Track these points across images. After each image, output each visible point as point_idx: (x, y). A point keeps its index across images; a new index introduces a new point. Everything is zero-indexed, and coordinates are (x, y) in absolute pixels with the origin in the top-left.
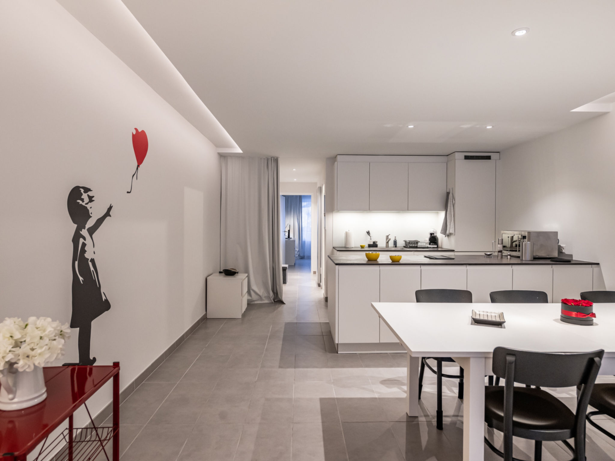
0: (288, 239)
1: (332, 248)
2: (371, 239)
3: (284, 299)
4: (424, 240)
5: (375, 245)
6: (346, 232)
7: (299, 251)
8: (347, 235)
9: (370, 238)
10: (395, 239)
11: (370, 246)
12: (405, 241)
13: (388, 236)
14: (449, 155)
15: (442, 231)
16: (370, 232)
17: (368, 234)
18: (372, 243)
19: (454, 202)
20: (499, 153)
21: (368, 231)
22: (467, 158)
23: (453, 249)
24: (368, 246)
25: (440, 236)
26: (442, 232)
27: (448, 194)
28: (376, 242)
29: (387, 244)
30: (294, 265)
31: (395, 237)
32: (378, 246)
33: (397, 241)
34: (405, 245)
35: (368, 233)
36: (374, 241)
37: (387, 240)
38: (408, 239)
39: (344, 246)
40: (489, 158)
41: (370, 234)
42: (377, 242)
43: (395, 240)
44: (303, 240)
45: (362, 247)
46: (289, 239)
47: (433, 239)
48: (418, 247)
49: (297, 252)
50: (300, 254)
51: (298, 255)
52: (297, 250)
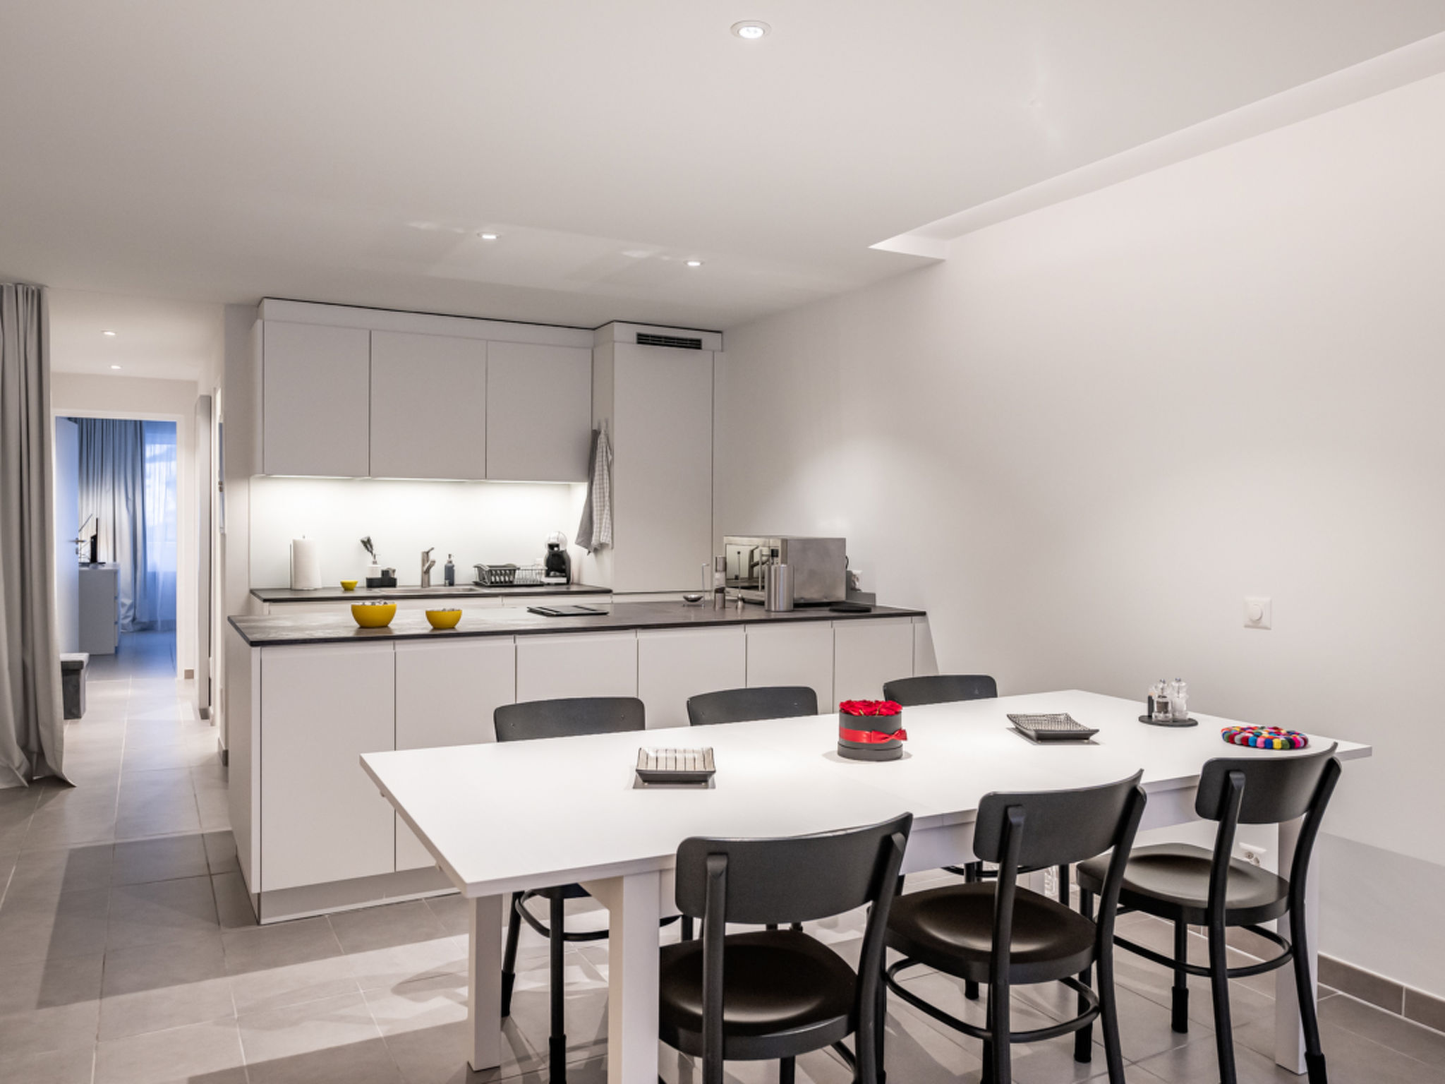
0: (91, 565)
1: (246, 591)
2: (375, 563)
3: (68, 770)
4: (532, 562)
5: (387, 580)
6: (295, 542)
7: (133, 606)
8: (297, 549)
9: (371, 559)
10: (450, 562)
11: (371, 583)
12: (479, 568)
13: (428, 553)
14: (599, 327)
15: (577, 539)
16: (373, 542)
17: (368, 550)
18: (379, 575)
19: (610, 457)
20: (720, 335)
21: (366, 540)
22: (643, 339)
23: (608, 587)
24: (365, 584)
25: (575, 552)
26: (580, 540)
27: (596, 434)
28: (391, 572)
29: (427, 576)
30: (113, 651)
31: (450, 556)
32: (398, 583)
33: (455, 568)
34: (478, 580)
35: (367, 544)
36: (385, 568)
37: (423, 565)
38: (487, 562)
39: (289, 587)
40: (696, 344)
41: (371, 546)
42: (394, 571)
43: (450, 565)
44: (149, 569)
45: (347, 587)
46: (95, 568)
47: (557, 562)
48: (515, 583)
49: (126, 608)
50: (138, 616)
51: (130, 619)
52: (128, 602)
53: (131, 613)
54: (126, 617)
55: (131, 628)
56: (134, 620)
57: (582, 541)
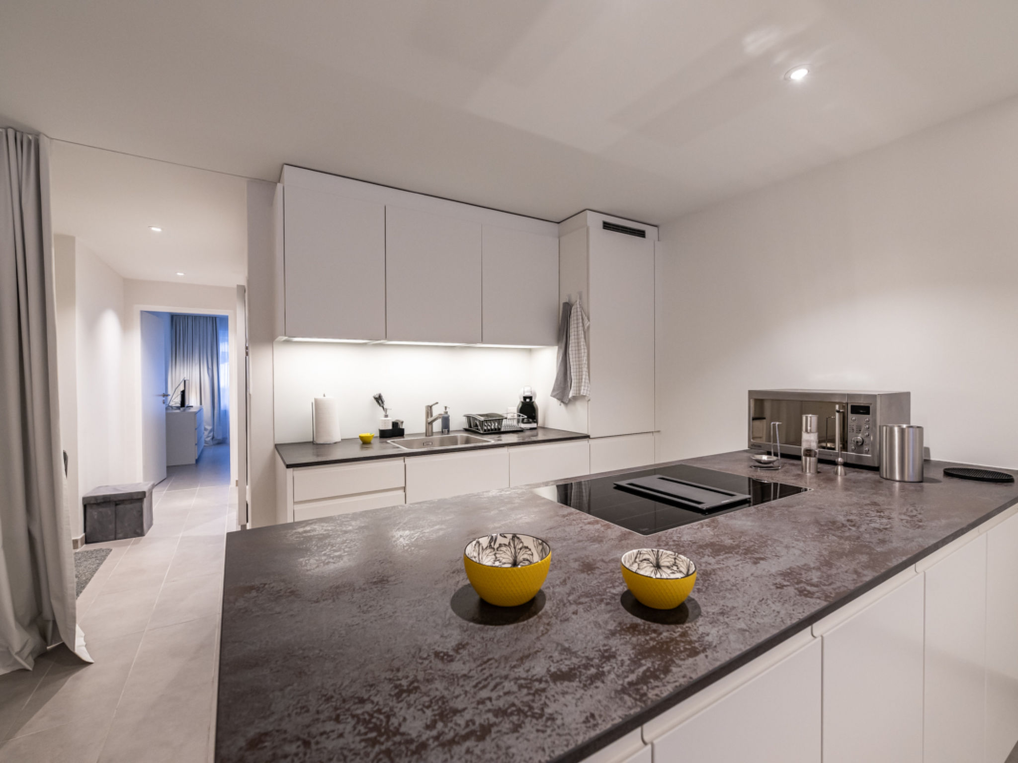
0: (182, 409)
1: (272, 447)
2: (386, 416)
4: (510, 410)
5: (396, 431)
6: (316, 400)
8: (318, 408)
9: (383, 413)
10: (446, 413)
11: (384, 434)
12: (469, 418)
13: (431, 407)
14: (562, 222)
15: (554, 390)
16: (384, 397)
17: (380, 405)
18: (390, 427)
19: (587, 324)
20: (656, 228)
21: (377, 396)
22: (607, 226)
23: (584, 432)
24: (378, 435)
25: (544, 401)
26: (554, 394)
27: (567, 309)
28: (399, 423)
29: (430, 426)
30: (194, 462)
31: (446, 408)
32: (406, 432)
33: (450, 418)
34: (467, 426)
35: (379, 399)
36: (394, 420)
37: (427, 417)
38: (475, 412)
39: (311, 440)
40: (641, 234)
41: (383, 402)
42: (402, 422)
43: (446, 415)
44: (222, 407)
45: (365, 442)
46: (184, 410)
47: (528, 409)
48: (502, 430)
49: (208, 431)
50: (215, 436)
51: (211, 437)
52: (209, 428)
53: (211, 434)
54: (208, 437)
55: (211, 443)
56: (213, 438)
57: (557, 394)
